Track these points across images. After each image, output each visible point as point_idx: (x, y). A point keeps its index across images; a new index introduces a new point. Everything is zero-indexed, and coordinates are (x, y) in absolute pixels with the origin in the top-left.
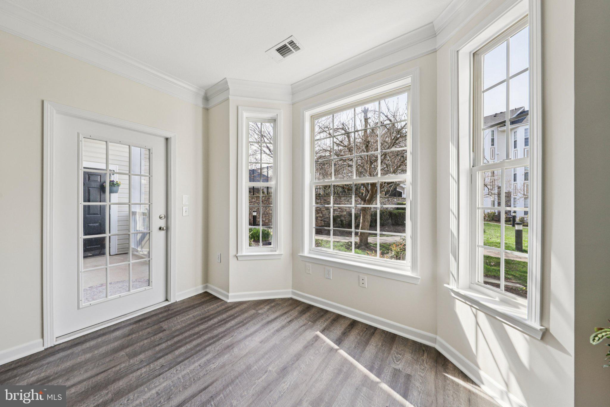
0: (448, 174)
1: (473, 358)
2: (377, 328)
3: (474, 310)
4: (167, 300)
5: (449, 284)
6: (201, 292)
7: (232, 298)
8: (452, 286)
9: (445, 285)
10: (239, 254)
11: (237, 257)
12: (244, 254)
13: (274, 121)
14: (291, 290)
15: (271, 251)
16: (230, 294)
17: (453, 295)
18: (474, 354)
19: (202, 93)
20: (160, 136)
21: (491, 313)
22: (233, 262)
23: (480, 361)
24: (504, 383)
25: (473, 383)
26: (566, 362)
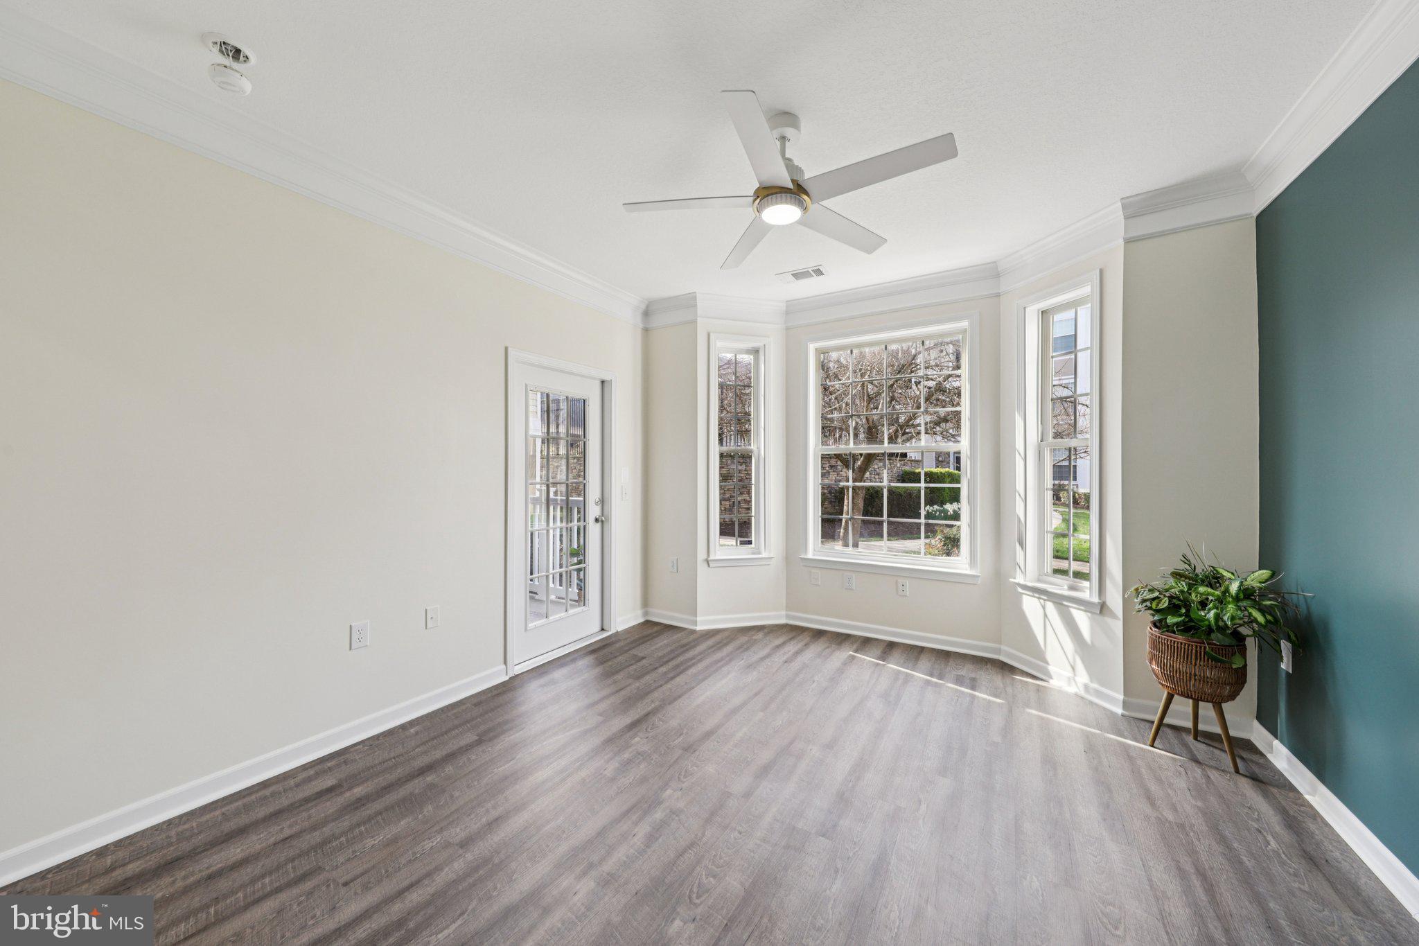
0: (1014, 449)
1: (1041, 655)
2: (924, 647)
3: (1042, 601)
4: (603, 629)
5: (1015, 578)
6: (641, 620)
7: (704, 623)
8: (1020, 579)
9: (1012, 580)
10: (711, 558)
11: (708, 562)
12: (717, 558)
13: (756, 352)
14: (784, 613)
15: (753, 554)
16: (699, 619)
17: (1020, 590)
18: (1040, 648)
19: (643, 307)
20: (595, 379)
21: (1058, 600)
22: (702, 568)
23: (1049, 656)
24: (1070, 669)
25: (1042, 680)
26: (1117, 626)
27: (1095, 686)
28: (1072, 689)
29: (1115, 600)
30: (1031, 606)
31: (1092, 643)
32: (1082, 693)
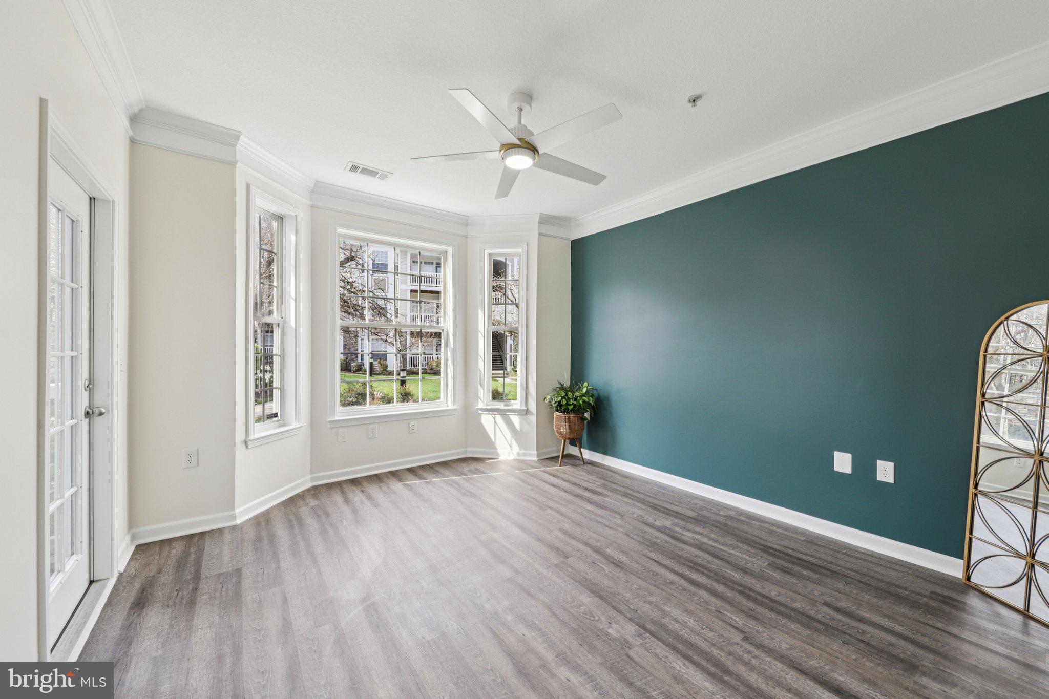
0: (477, 330)
1: (493, 446)
3: (493, 415)
6: (133, 548)
7: (243, 514)
8: (481, 406)
9: (475, 407)
10: (251, 437)
11: (246, 443)
12: (255, 436)
13: (280, 218)
14: (309, 477)
16: (238, 510)
17: (480, 412)
21: (501, 412)
23: (497, 444)
24: (509, 447)
25: (494, 459)
26: (533, 419)
27: (522, 451)
28: (512, 457)
29: (533, 406)
30: (487, 420)
31: (521, 429)
32: (517, 458)
